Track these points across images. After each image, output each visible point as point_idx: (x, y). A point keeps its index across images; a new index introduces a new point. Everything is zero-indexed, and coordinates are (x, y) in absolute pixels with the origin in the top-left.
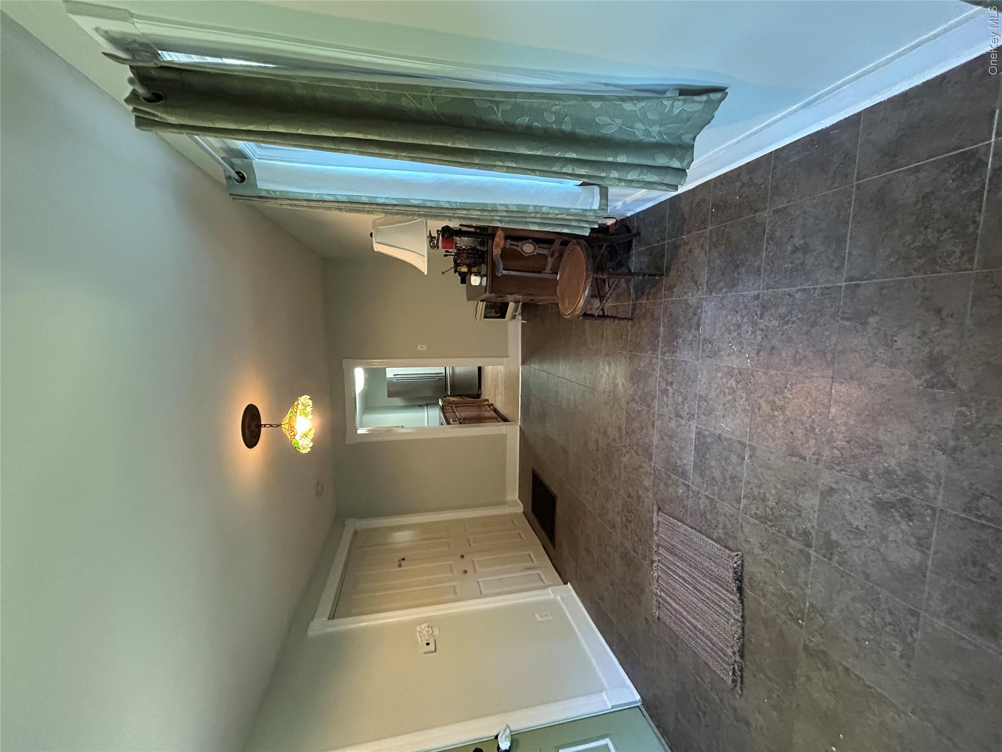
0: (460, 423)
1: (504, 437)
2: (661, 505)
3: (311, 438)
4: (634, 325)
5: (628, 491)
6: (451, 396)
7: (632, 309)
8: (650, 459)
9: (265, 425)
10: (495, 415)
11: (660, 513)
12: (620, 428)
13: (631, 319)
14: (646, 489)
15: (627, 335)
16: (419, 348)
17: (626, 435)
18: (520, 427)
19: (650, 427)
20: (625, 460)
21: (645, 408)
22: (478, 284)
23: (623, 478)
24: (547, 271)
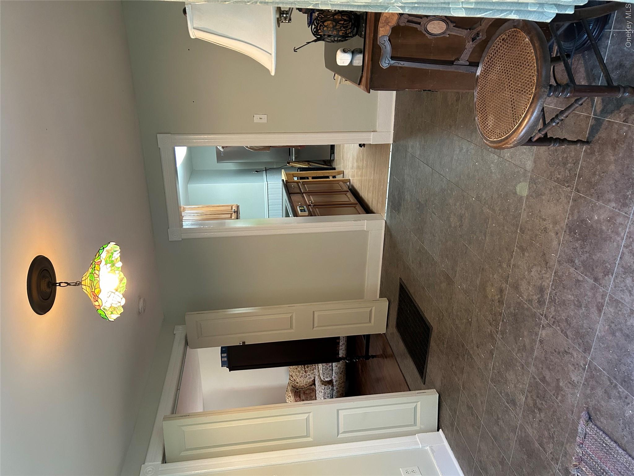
0: (310, 214)
1: (363, 235)
2: (593, 414)
3: (122, 292)
4: (593, 153)
5: (541, 373)
6: (295, 162)
7: (592, 126)
8: (587, 349)
9: (60, 283)
10: (352, 200)
11: (591, 424)
12: (541, 290)
13: (587, 142)
14: (574, 385)
15: (576, 163)
16: (256, 119)
17: (550, 302)
18: (386, 222)
19: (594, 310)
20: (543, 333)
21: (591, 281)
22: (346, 63)
23: (536, 353)
24: (461, 62)
